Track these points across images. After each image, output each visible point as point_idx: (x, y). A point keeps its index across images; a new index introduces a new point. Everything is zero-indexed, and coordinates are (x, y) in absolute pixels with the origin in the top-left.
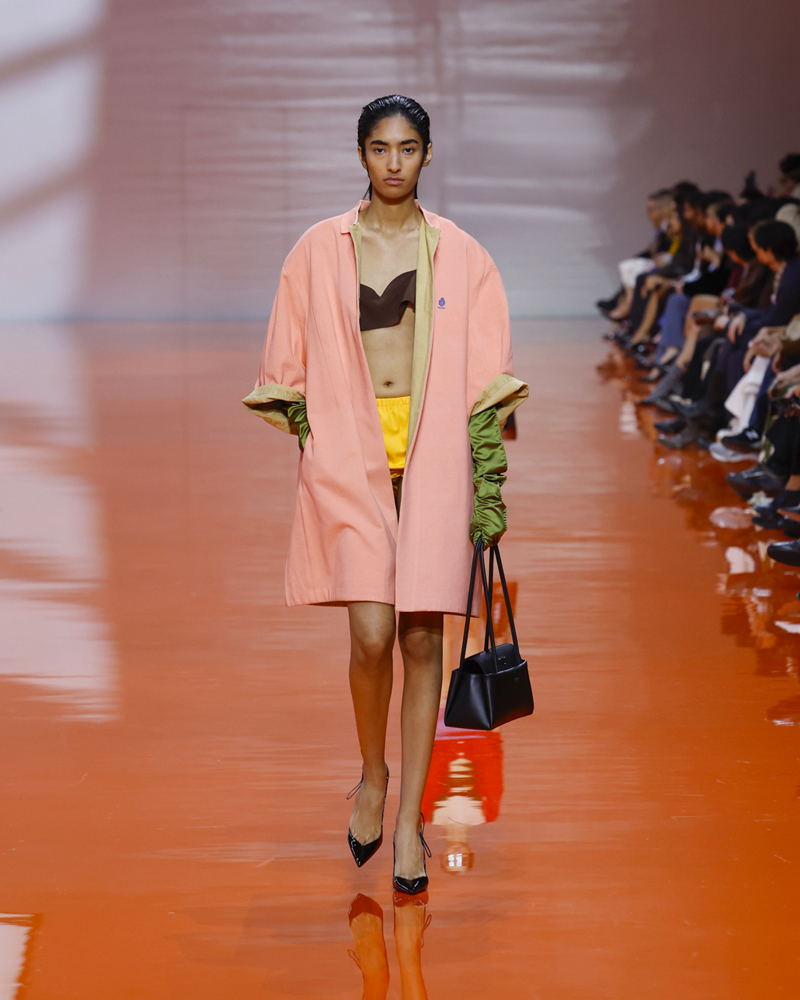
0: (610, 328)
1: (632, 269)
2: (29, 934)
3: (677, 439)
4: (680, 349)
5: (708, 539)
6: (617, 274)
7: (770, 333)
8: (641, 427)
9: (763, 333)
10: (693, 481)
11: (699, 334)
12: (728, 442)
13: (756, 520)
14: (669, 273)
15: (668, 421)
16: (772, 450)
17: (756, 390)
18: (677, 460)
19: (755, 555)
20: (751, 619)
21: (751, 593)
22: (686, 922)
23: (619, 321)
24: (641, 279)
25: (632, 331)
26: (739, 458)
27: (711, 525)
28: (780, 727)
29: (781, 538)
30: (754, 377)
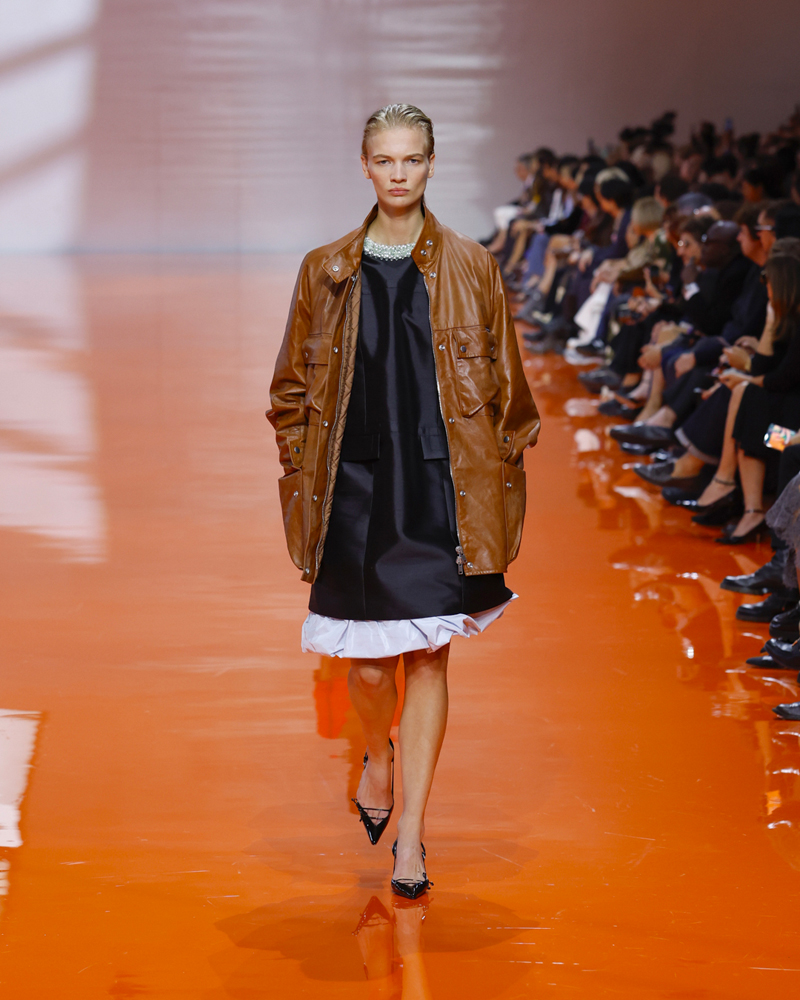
1: (505, 215)
2: (38, 727)
3: (539, 346)
5: (563, 424)
6: (492, 217)
7: (612, 265)
9: (606, 266)
10: (554, 380)
12: (581, 350)
13: (601, 410)
14: (531, 217)
15: (532, 332)
17: (600, 309)
18: (539, 362)
19: (602, 438)
20: (596, 486)
21: (595, 465)
24: (512, 222)
26: (587, 361)
27: (565, 414)
28: (618, 570)
29: (619, 423)
30: (598, 299)
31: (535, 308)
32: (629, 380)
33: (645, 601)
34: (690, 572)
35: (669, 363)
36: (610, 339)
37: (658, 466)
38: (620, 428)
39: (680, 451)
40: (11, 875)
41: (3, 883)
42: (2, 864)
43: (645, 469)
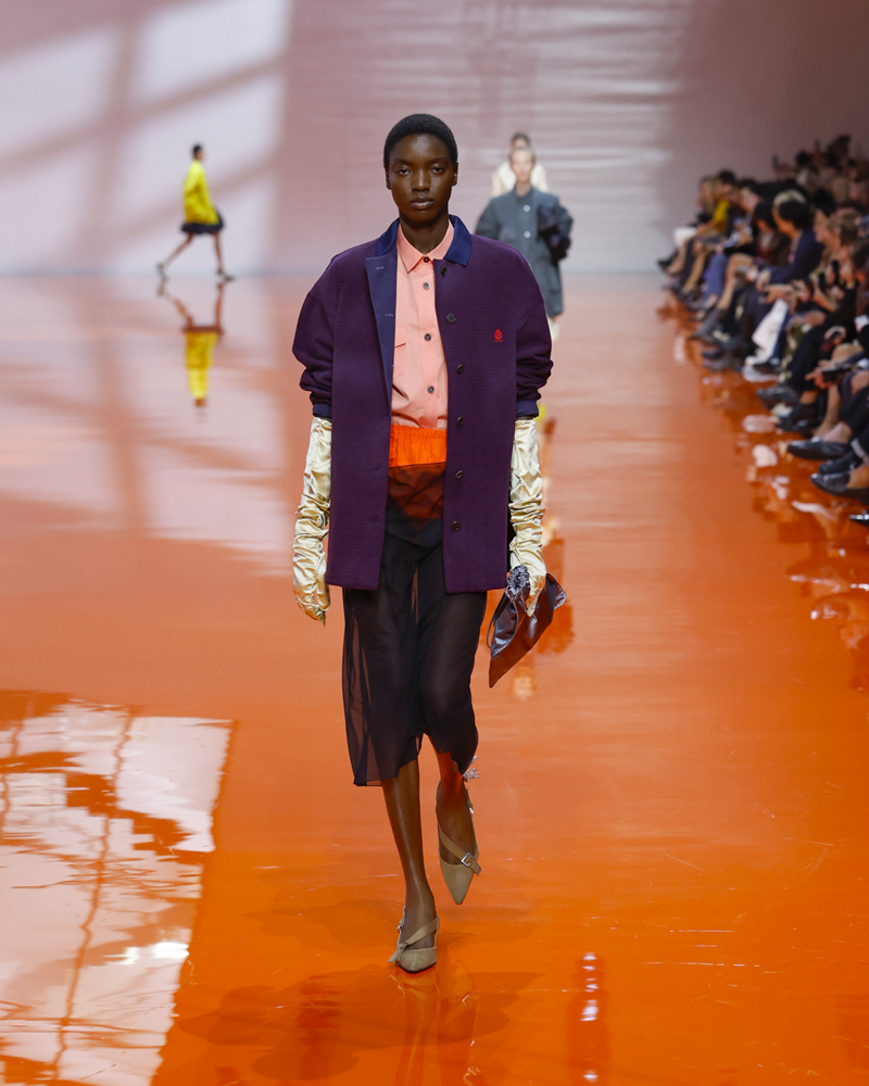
0: (665, 280)
1: (683, 234)
2: (230, 735)
3: (718, 364)
4: (720, 296)
5: (741, 439)
6: (672, 238)
8: (690, 355)
10: (732, 397)
11: (736, 285)
12: (759, 367)
13: (777, 426)
15: (711, 350)
16: (790, 374)
17: (777, 327)
18: (718, 380)
19: (777, 452)
20: (773, 501)
21: (774, 480)
22: (726, 728)
23: (674, 275)
25: (683, 282)
27: (743, 430)
28: (796, 582)
29: (796, 439)
30: (776, 317)
31: (714, 328)
33: (822, 618)
38: (798, 443)
39: (856, 463)
40: (205, 879)
41: (197, 887)
42: (196, 869)
43: (822, 480)
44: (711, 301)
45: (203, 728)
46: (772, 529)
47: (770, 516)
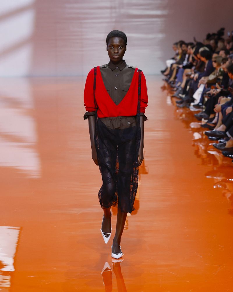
0: (164, 77)
1: (169, 62)
2: (19, 232)
3: (181, 105)
4: (181, 82)
5: (190, 130)
6: (165, 64)
7: (205, 78)
8: (172, 102)
9: (203, 78)
10: (186, 116)
11: (187, 79)
12: (194, 106)
15: (179, 101)
17: (201, 93)
18: (181, 111)
19: (202, 135)
20: (200, 150)
21: (200, 144)
22: (185, 227)
23: (166, 75)
24: (172, 65)
25: (169, 78)
26: (197, 110)
27: (190, 127)
28: (208, 178)
30: (201, 89)
31: (180, 93)
32: (212, 116)
33: (217, 188)
34: (232, 179)
35: (224, 110)
36: (204, 102)
37: (220, 144)
38: (207, 131)
39: (228, 139)
40: (11, 281)
41: (9, 283)
42: (9, 277)
43: (216, 145)
44: (178, 84)
45: (10, 229)
46: (200, 160)
47: (199, 156)
